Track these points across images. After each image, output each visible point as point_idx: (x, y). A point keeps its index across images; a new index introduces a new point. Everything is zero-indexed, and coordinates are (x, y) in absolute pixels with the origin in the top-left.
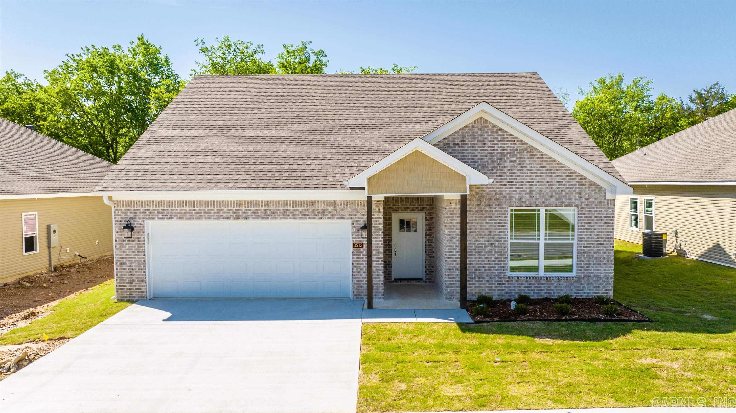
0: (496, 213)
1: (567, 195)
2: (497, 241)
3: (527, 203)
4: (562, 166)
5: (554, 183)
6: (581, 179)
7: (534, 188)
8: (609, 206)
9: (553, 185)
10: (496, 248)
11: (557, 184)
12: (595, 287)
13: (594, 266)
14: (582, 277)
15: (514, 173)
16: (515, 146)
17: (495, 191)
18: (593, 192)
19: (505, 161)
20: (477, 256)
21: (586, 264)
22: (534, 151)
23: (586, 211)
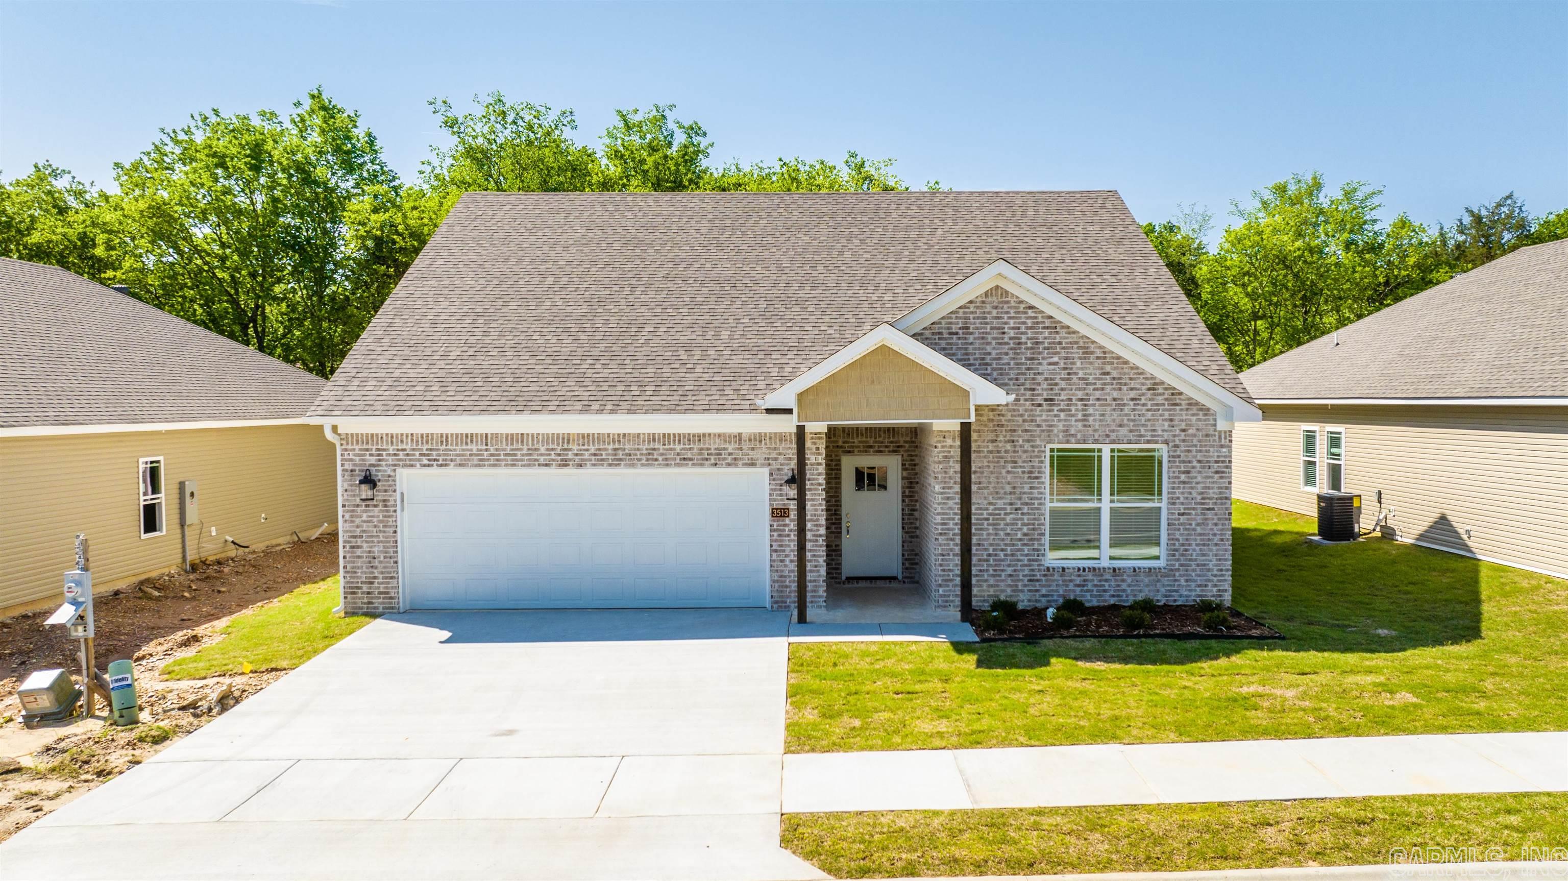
0: (1024, 456)
1: (1149, 423)
2: (1027, 504)
3: (1079, 436)
4: (1140, 371)
5: (1125, 401)
6: (1173, 394)
7: (1091, 410)
8: (1223, 442)
9: (1124, 405)
10: (1025, 517)
11: (1132, 403)
12: (1199, 586)
13: (1198, 548)
14: (1177, 567)
15: (1056, 384)
16: (1057, 336)
17: (1022, 415)
18: (1195, 418)
19: (1040, 364)
20: (991, 531)
21: (1183, 545)
22: (1090, 345)
23: (1182, 451)
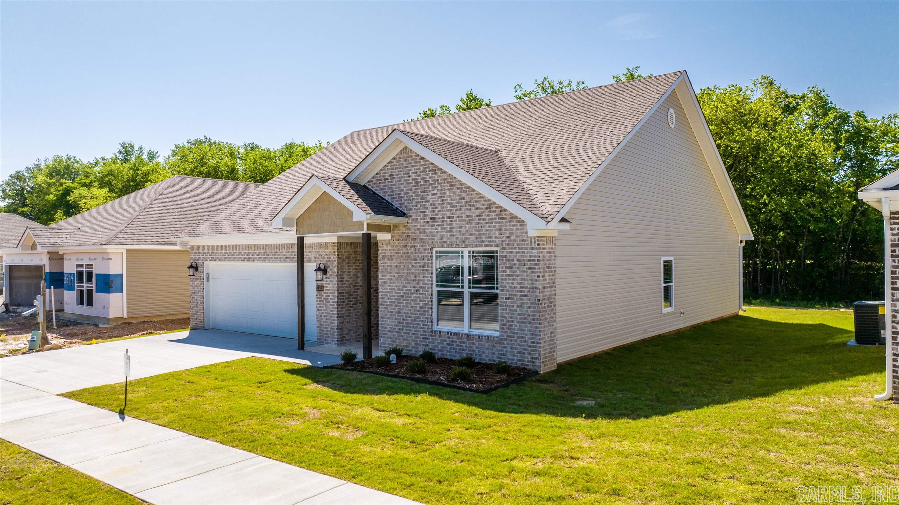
0: (420, 255)
1: (487, 232)
2: (422, 287)
3: (448, 242)
4: (481, 196)
5: (473, 218)
6: (501, 211)
7: (454, 225)
8: (533, 246)
10: (421, 296)
11: (477, 218)
12: (519, 353)
13: (518, 325)
14: (505, 337)
15: (436, 208)
16: (436, 176)
17: (419, 229)
18: (515, 228)
19: (428, 195)
20: (404, 304)
21: (509, 321)
22: (454, 180)
23: (507, 252)
